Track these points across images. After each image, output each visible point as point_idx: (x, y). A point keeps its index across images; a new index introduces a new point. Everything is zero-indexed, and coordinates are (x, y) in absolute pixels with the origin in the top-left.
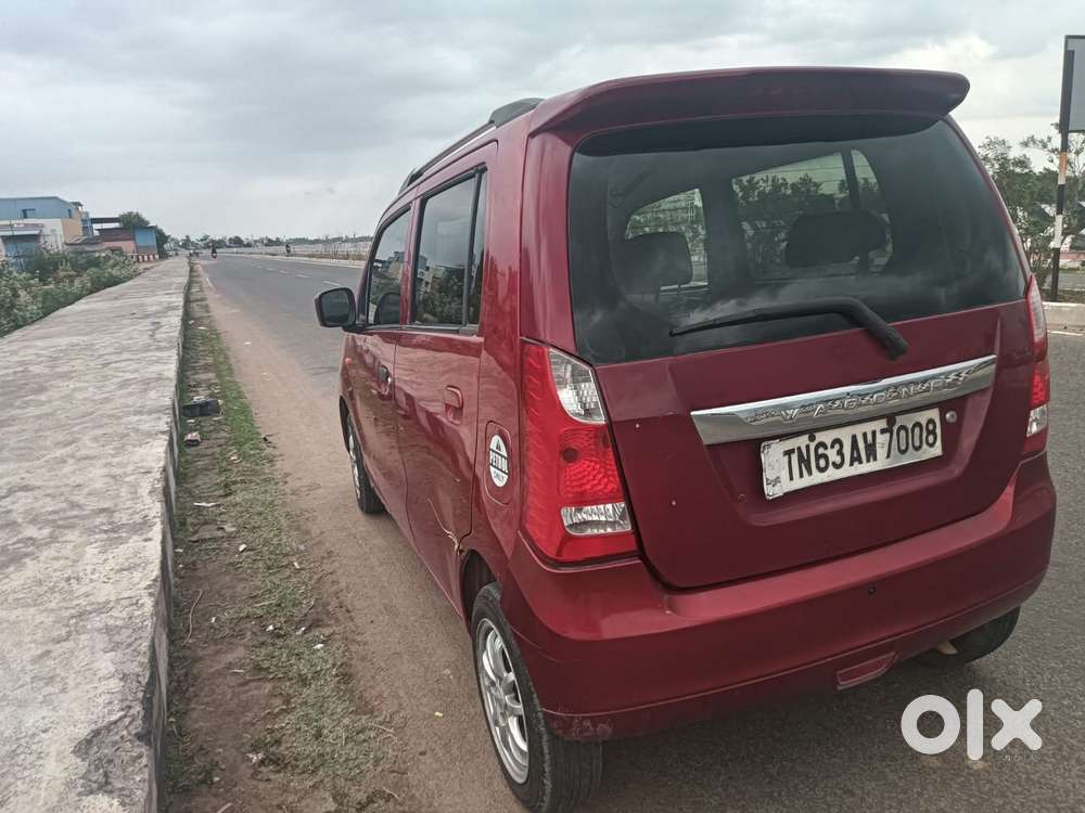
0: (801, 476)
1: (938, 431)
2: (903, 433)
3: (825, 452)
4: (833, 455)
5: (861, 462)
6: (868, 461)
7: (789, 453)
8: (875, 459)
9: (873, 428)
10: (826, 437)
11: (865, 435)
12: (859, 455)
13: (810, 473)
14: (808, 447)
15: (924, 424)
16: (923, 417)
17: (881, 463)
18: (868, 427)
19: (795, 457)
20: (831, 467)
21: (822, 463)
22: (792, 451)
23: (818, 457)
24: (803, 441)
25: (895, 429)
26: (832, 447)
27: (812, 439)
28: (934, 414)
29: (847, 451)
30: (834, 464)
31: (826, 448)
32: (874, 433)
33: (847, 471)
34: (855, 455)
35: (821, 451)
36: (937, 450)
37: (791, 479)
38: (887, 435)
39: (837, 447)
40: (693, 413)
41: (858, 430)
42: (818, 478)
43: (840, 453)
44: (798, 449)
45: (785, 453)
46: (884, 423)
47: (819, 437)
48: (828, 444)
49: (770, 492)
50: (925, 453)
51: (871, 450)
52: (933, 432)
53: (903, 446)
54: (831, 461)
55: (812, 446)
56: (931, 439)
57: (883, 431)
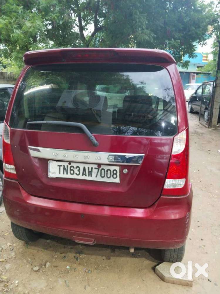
0: (64, 173)
1: (118, 174)
2: (103, 171)
4: (76, 171)
5: (86, 176)
6: (89, 176)
7: (60, 166)
8: (91, 176)
9: (92, 167)
10: (75, 165)
11: (89, 168)
12: (86, 174)
13: (67, 173)
14: (67, 166)
15: (112, 170)
16: (112, 168)
17: (93, 178)
18: (90, 166)
19: (62, 168)
20: (75, 174)
21: (72, 172)
22: (62, 166)
23: (71, 170)
24: (66, 164)
25: (100, 169)
27: (70, 164)
28: (118, 168)
29: (81, 171)
30: (76, 174)
31: (74, 168)
33: (80, 177)
34: (84, 173)
35: (72, 168)
36: (117, 180)
37: (60, 173)
38: (97, 170)
39: (78, 169)
40: (29, 147)
41: (87, 166)
42: (69, 176)
43: (79, 170)
44: (64, 166)
45: (59, 166)
46: (96, 166)
47: (72, 164)
48: (75, 167)
49: (51, 175)
50: (112, 180)
51: (90, 173)
52: (116, 174)
53: (103, 176)
54: (75, 172)
55: (69, 166)
56: (115, 176)
57: (95, 168)
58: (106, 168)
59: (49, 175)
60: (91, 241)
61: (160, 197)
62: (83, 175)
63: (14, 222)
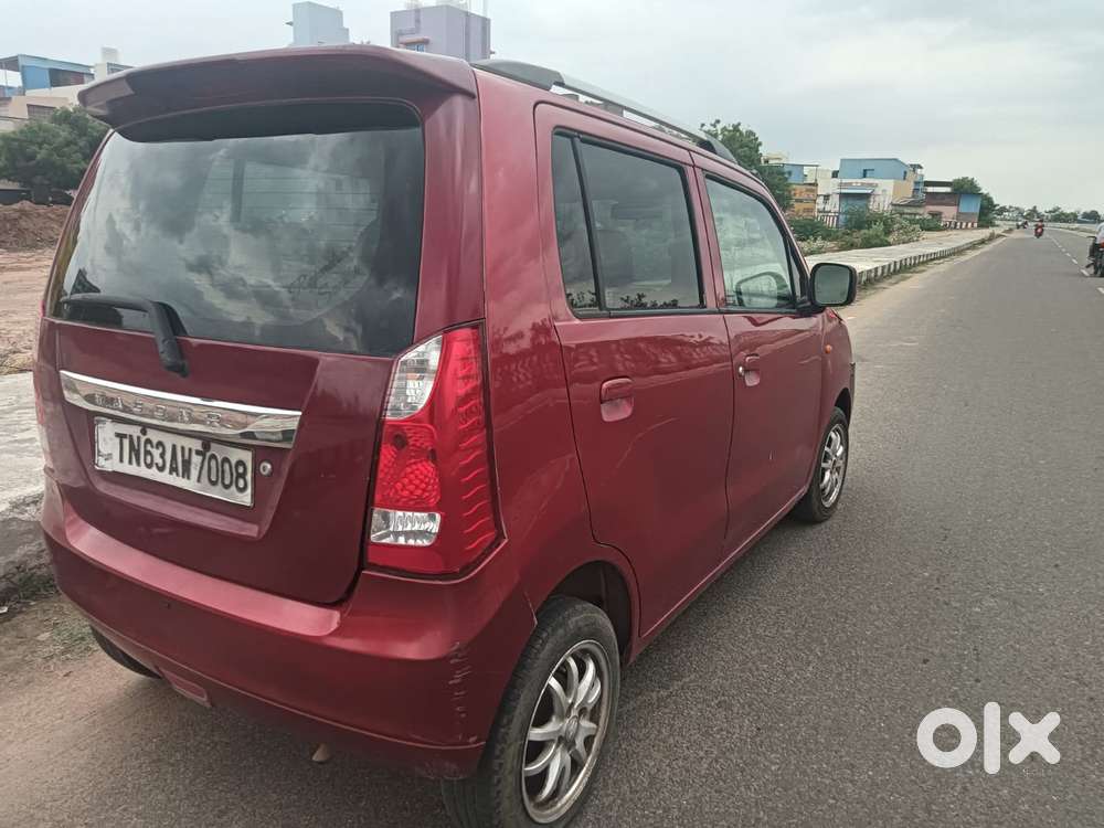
0: (130, 462)
1: (249, 477)
2: (213, 463)
3: (152, 450)
4: (157, 456)
5: (178, 475)
6: (184, 477)
7: (121, 436)
8: (188, 478)
9: (190, 446)
10: (154, 436)
11: (183, 448)
12: (177, 467)
13: (138, 464)
14: (139, 438)
15: (233, 462)
16: (234, 455)
17: (193, 484)
18: (187, 444)
19: (126, 442)
20: (155, 467)
21: (149, 459)
22: (125, 436)
23: (146, 453)
24: (135, 431)
25: (208, 454)
26: (157, 447)
27: (144, 432)
28: (247, 456)
29: (168, 457)
30: (157, 464)
31: (152, 447)
32: (190, 450)
33: (167, 478)
34: (174, 465)
35: (149, 447)
36: (246, 499)
37: (121, 461)
38: (200, 458)
39: (161, 450)
41: (179, 442)
42: (142, 471)
43: (162, 455)
44: (131, 436)
45: (118, 435)
46: (197, 445)
47: (149, 433)
48: (155, 442)
49: (102, 463)
50: (233, 496)
51: (187, 466)
52: (243, 476)
53: (213, 477)
54: (154, 462)
55: (143, 439)
56: (241, 483)
57: (197, 452)
58: (220, 453)
59: (97, 461)
62: (171, 473)
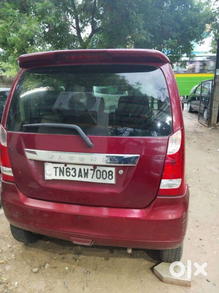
0: (60, 175)
1: (114, 175)
2: (98, 172)
3: (70, 171)
4: (72, 172)
5: (82, 177)
6: (85, 177)
7: (56, 168)
8: (87, 177)
9: (88, 168)
10: (71, 167)
11: (84, 169)
12: (82, 175)
13: (63, 175)
14: (63, 168)
15: (107, 172)
16: (108, 169)
17: (89, 179)
18: (86, 168)
19: (58, 170)
20: (71, 176)
21: (68, 174)
22: (58, 168)
23: (67, 172)
24: (62, 166)
25: (96, 170)
26: (72, 169)
27: (66, 165)
28: (113, 170)
29: (77, 172)
30: (72, 175)
31: (70, 169)
32: (88, 170)
33: (77, 178)
34: (80, 175)
35: (68, 170)
36: (113, 181)
37: (56, 175)
38: (92, 172)
39: (74, 170)
40: (25, 149)
41: (82, 167)
42: (65, 178)
43: (75, 172)
44: (60, 168)
45: (55, 168)
46: (92, 167)
47: (68, 166)
48: (71, 169)
49: (47, 177)
50: (107, 181)
51: (86, 174)
52: (112, 175)
53: (98, 176)
54: (71, 174)
55: (65, 168)
56: (110, 177)
57: (91, 170)
58: (102, 169)
59: (45, 177)
60: (88, 242)
61: (156, 197)
62: (79, 177)
63: (13, 224)
